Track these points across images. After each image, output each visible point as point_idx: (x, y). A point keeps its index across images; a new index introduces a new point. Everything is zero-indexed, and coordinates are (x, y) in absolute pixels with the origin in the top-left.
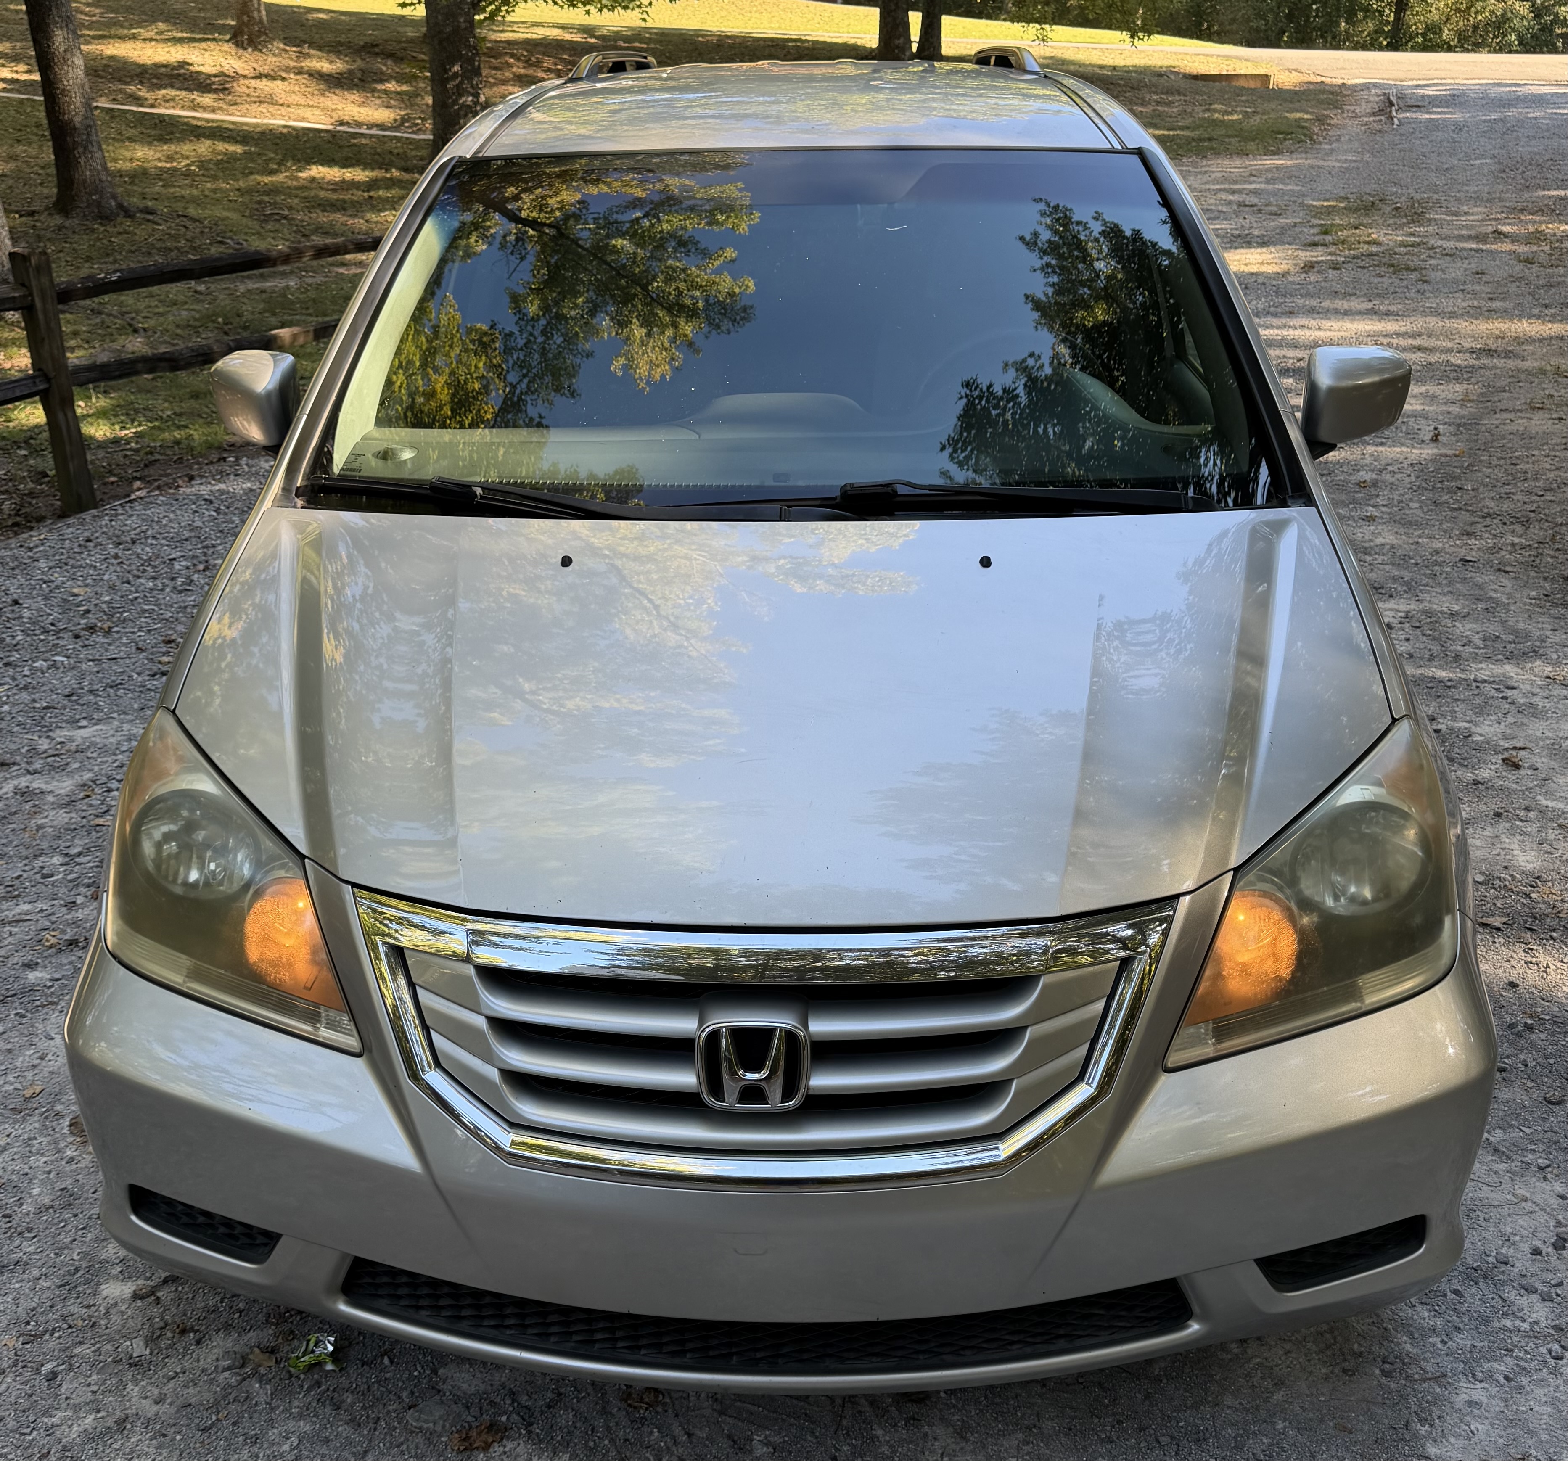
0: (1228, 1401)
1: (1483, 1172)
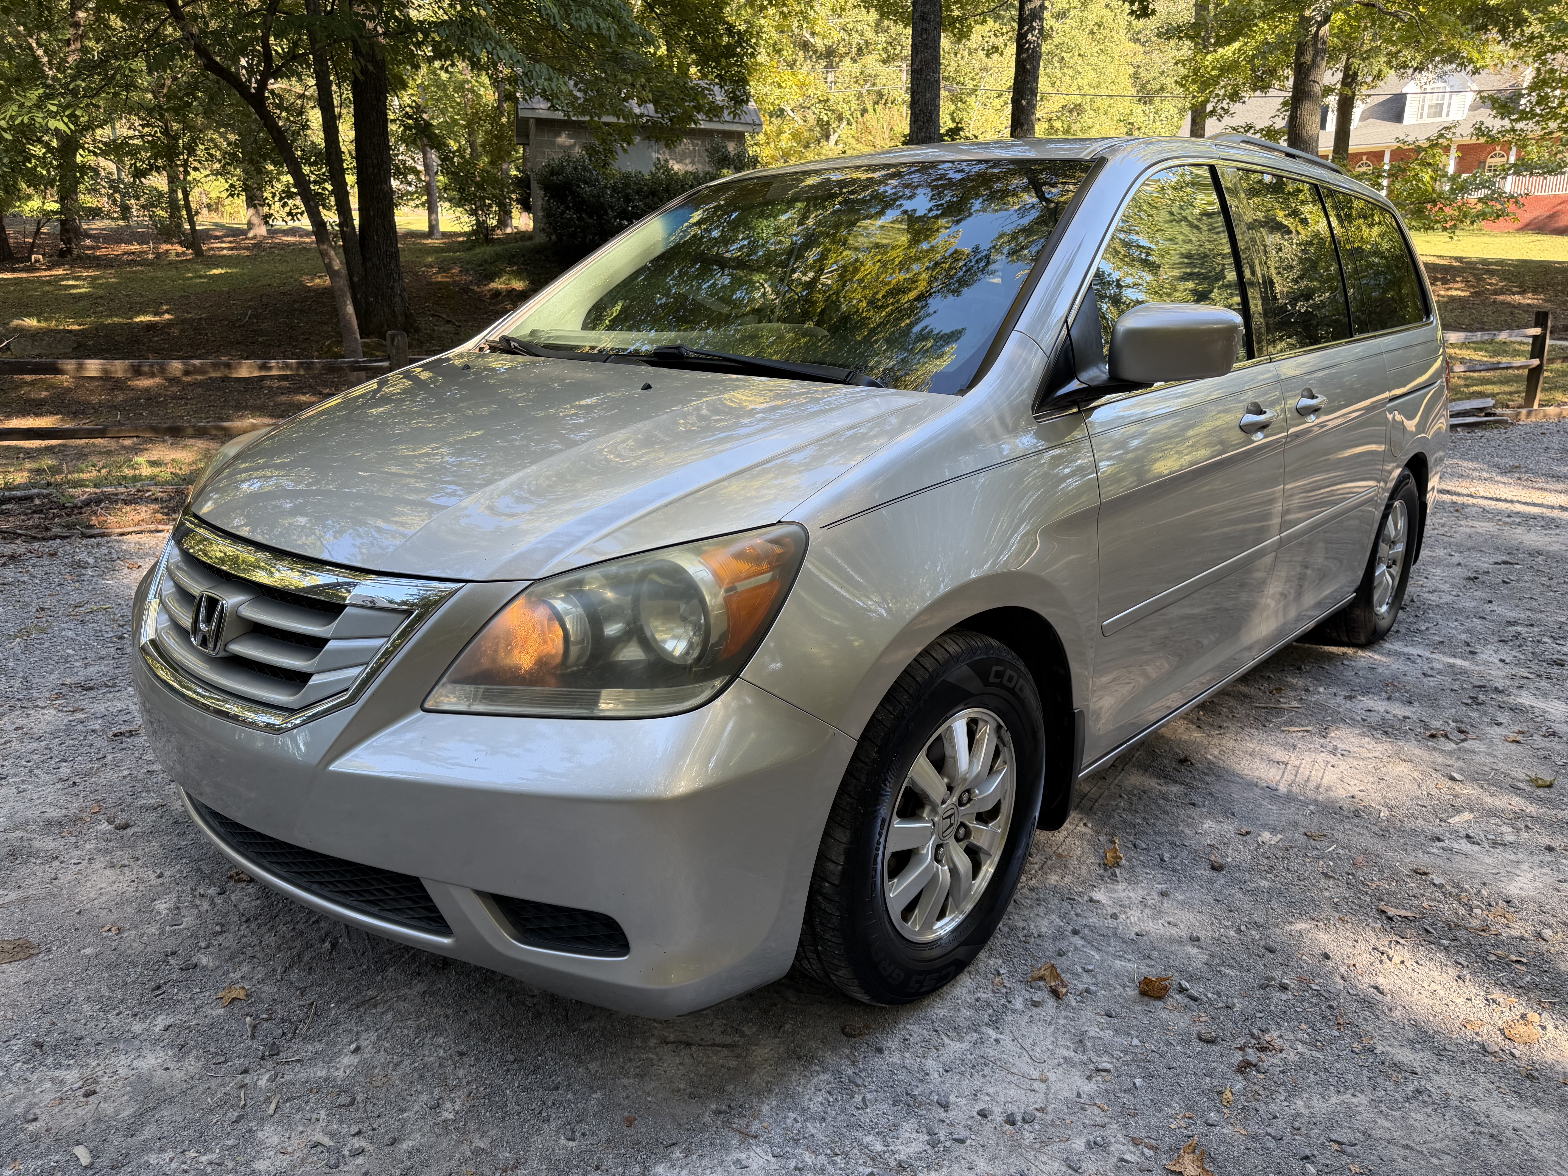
1: (1044, 1048)
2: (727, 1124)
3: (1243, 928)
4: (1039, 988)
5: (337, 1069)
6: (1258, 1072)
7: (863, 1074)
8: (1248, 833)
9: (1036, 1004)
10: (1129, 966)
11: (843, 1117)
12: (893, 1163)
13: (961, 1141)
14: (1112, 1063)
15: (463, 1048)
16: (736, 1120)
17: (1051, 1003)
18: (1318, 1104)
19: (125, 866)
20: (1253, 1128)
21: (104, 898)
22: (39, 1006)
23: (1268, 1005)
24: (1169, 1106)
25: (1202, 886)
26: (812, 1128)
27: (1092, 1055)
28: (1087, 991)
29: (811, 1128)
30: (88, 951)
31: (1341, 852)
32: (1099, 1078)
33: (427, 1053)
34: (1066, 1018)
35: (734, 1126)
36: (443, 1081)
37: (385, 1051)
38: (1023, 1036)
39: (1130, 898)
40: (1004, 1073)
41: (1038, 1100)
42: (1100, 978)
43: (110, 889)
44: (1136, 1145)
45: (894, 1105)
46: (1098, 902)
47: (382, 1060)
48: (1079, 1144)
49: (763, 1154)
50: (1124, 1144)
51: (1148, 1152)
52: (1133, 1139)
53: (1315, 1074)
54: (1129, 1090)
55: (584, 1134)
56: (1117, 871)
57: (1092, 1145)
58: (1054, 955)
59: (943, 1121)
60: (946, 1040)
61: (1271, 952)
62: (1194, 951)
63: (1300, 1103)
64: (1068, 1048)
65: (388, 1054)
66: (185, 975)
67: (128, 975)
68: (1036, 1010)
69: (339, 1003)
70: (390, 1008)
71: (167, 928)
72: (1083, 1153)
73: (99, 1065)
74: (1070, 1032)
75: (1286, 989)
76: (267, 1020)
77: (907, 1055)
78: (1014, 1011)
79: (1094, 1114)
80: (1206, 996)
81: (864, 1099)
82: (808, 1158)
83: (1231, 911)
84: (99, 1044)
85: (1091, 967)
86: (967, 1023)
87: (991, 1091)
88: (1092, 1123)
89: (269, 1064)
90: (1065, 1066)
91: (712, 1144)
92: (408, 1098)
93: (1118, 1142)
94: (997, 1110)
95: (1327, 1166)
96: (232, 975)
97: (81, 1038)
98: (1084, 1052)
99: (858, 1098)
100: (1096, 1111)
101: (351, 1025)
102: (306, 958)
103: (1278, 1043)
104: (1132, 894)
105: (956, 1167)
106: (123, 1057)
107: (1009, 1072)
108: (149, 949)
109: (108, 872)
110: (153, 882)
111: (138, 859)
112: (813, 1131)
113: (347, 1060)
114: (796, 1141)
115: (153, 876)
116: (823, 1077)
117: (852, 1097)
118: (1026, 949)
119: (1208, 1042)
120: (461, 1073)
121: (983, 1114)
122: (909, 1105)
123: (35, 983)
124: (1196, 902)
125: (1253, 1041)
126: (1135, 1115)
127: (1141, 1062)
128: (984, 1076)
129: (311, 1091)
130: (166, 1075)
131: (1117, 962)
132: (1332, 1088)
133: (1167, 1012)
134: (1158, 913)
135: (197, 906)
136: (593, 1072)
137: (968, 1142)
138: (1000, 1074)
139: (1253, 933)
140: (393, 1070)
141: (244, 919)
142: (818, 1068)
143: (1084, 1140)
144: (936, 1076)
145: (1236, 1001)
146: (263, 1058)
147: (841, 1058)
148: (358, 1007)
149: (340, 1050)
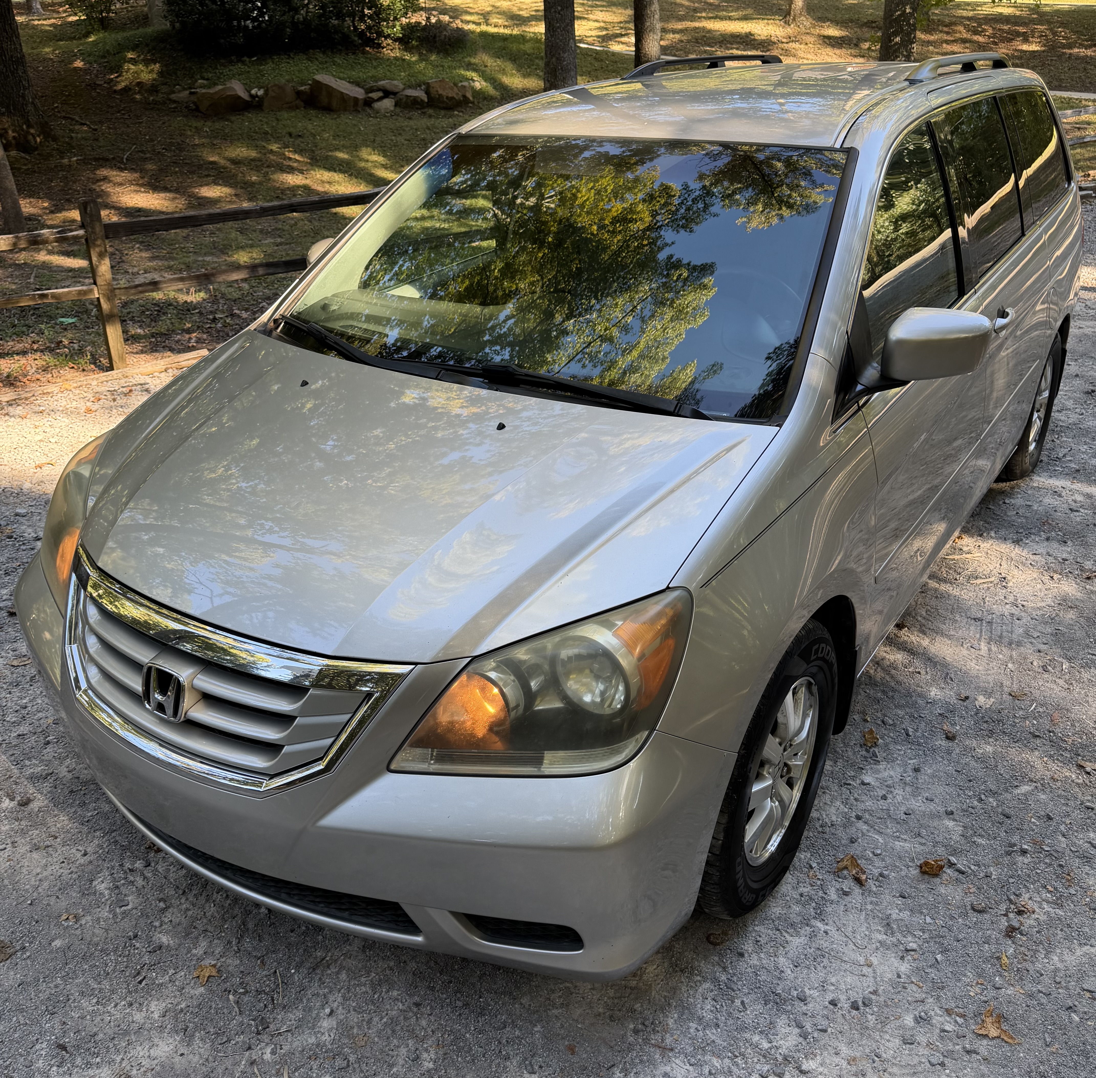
0: (525, 1001)
1: (862, 935)
2: (646, 1041)
3: (983, 797)
4: (845, 878)
5: (323, 1034)
6: (1022, 935)
7: (735, 979)
8: (967, 698)
9: (846, 894)
10: (907, 845)
11: (730, 1022)
12: (780, 1058)
13: (825, 1031)
14: (915, 942)
15: (416, 999)
16: (652, 1036)
17: (857, 890)
18: (1068, 957)
19: (48, 847)
20: (1030, 987)
21: (46, 884)
22: (44, 1008)
23: (1016, 871)
24: (965, 975)
25: (942, 757)
26: (712, 1034)
27: (899, 936)
28: (881, 875)
29: (710, 1034)
30: (57, 943)
31: (1041, 710)
32: (909, 957)
33: (388, 1007)
34: (871, 903)
35: (653, 1042)
36: (412, 1033)
37: (355, 1010)
38: (844, 925)
39: (891, 777)
40: (838, 962)
41: (869, 984)
42: (888, 861)
43: (45, 874)
44: (950, 1015)
45: (766, 1004)
46: (869, 784)
47: (356, 1020)
48: (909, 1020)
49: (682, 1065)
50: (941, 1016)
51: (960, 1020)
52: (947, 1010)
53: (1062, 930)
54: (933, 965)
55: (541, 1067)
56: (876, 750)
57: (919, 1020)
58: (847, 842)
59: (806, 1014)
60: (789, 938)
61: (1007, 817)
62: (951, 824)
63: (1056, 958)
64: (880, 932)
65: (359, 1013)
66: (155, 958)
67: (106, 965)
68: (848, 899)
69: (298, 967)
70: (342, 968)
71: (118, 910)
72: (913, 1028)
73: (123, 1059)
74: (878, 917)
75: (1026, 853)
76: (244, 994)
77: (762, 955)
78: (832, 902)
79: (914, 992)
80: (970, 868)
81: (743, 1003)
82: (716, 1063)
83: (970, 781)
84: (114, 1038)
85: (879, 852)
86: (799, 918)
87: (833, 980)
88: (914, 1000)
89: (266, 1038)
90: (881, 949)
91: (641, 1061)
92: (390, 1052)
93: (936, 1015)
94: (843, 997)
95: (1086, 1013)
96: (194, 951)
97: (95, 1034)
98: (893, 933)
99: (738, 1002)
100: (915, 988)
101: (315, 988)
102: (251, 925)
103: (1030, 905)
104: (892, 773)
105: (825, 1054)
106: (139, 1048)
107: (842, 961)
108: (111, 934)
109: (35, 855)
110: (82, 861)
111: (56, 838)
112: (713, 1038)
113: (326, 1024)
114: (703, 1049)
115: (79, 855)
116: (707, 985)
117: (733, 1002)
118: (825, 840)
119: (980, 912)
120: (424, 1023)
121: (833, 1003)
122: (777, 1003)
123: (29, 984)
124: (942, 774)
125: (1012, 906)
126: (943, 988)
127: (937, 938)
128: (825, 967)
129: (310, 1058)
130: (183, 1060)
131: (897, 843)
132: (1075, 941)
133: (944, 886)
134: (916, 792)
135: (132, 883)
136: (527, 1006)
137: (829, 1030)
138: (836, 964)
139: (991, 800)
140: (369, 1028)
141: (181, 892)
142: (699, 978)
143: (912, 1016)
144: (790, 973)
145: (992, 869)
146: (258, 1033)
147: (713, 966)
148: (314, 969)
149: (318, 1015)
